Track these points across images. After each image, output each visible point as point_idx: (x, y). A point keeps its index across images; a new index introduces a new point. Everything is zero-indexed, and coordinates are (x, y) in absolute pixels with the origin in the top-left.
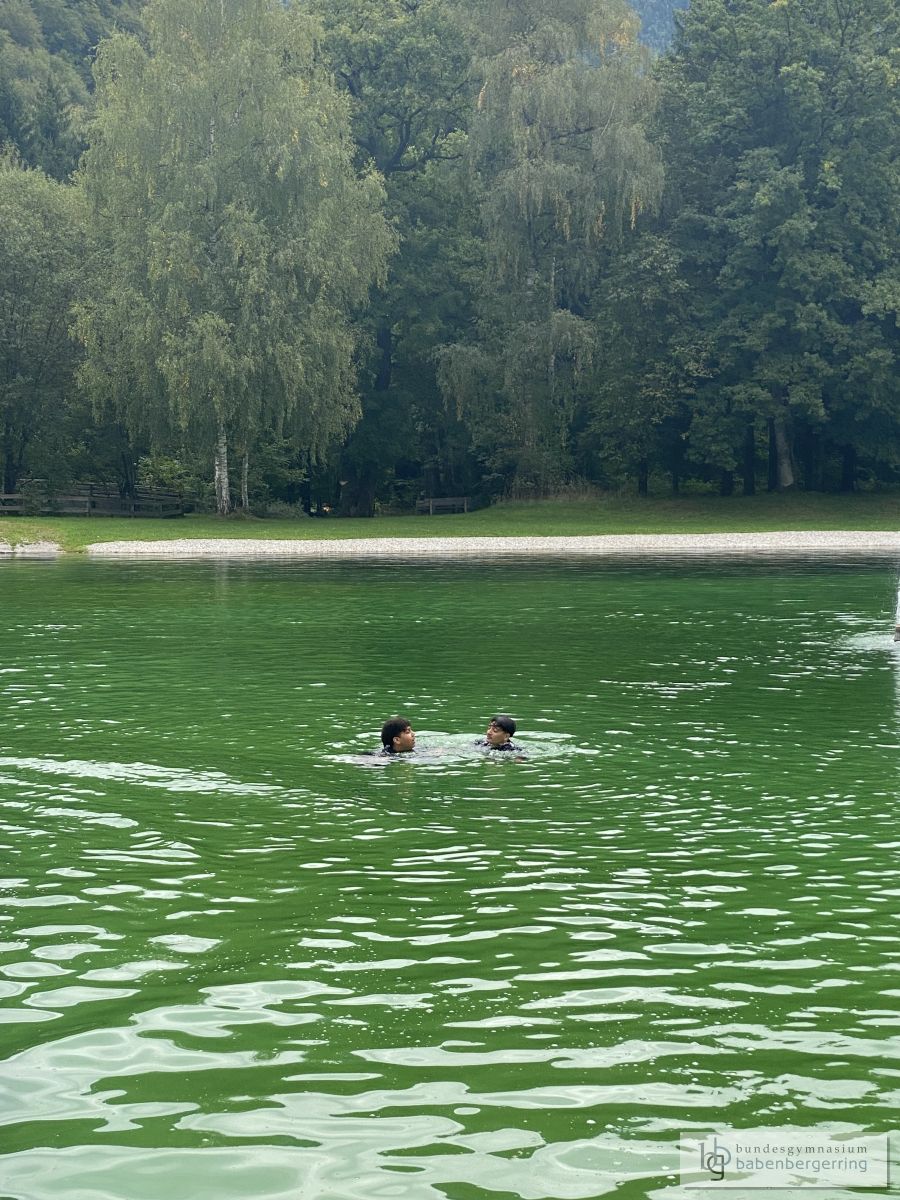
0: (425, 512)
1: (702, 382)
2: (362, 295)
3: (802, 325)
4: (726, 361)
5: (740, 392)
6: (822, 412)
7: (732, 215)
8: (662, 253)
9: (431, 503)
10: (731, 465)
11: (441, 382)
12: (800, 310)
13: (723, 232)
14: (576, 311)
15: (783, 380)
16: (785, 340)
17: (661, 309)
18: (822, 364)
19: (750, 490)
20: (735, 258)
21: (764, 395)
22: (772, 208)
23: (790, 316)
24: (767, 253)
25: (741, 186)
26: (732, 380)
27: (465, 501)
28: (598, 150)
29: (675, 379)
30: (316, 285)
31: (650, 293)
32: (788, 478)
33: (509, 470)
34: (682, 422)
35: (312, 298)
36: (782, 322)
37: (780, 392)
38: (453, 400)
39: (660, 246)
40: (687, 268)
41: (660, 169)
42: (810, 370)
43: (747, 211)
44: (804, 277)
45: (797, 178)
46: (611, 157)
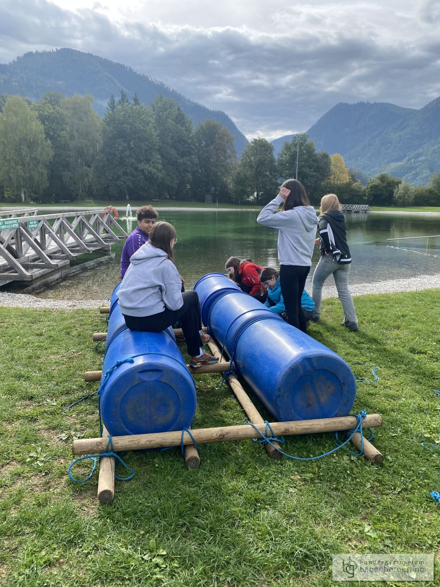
0: (61, 203)
2: (48, 163)
4: (115, 177)
8: (103, 157)
9: (63, 201)
10: (117, 195)
11: (64, 179)
12: (128, 168)
13: (114, 154)
15: (125, 181)
16: (125, 173)
17: (103, 167)
18: (131, 178)
20: (116, 158)
21: (122, 183)
22: (122, 150)
25: (117, 145)
26: (116, 180)
28: (91, 138)
29: (106, 180)
30: (39, 161)
32: (128, 198)
33: (77, 195)
34: (108, 187)
35: (39, 163)
36: (125, 170)
37: (125, 183)
38: (66, 183)
40: (108, 160)
41: (102, 141)
44: (128, 163)
46: (93, 139)
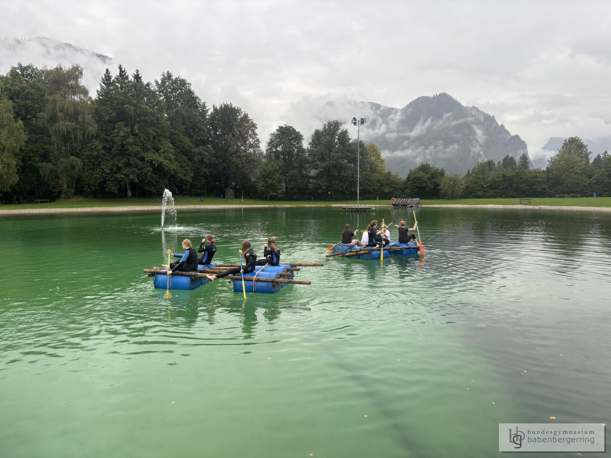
1: (109, 174)
2: (18, 151)
3: (132, 162)
4: (115, 169)
5: (118, 176)
6: (137, 181)
7: (114, 137)
8: (97, 144)
9: (39, 200)
10: (117, 192)
11: (40, 172)
12: (131, 159)
13: (112, 141)
14: (76, 156)
15: (128, 173)
16: (128, 165)
17: (98, 157)
18: (136, 170)
19: (120, 197)
20: (115, 146)
21: (124, 177)
22: (124, 136)
23: (129, 159)
24: (123, 146)
25: (116, 130)
26: (116, 173)
27: (48, 200)
28: (80, 119)
29: (102, 173)
30: (4, 147)
31: (95, 153)
32: (130, 194)
33: (60, 192)
34: (105, 182)
35: (3, 150)
36: (127, 161)
37: (127, 176)
38: (44, 176)
39: (97, 143)
40: (104, 148)
41: (96, 126)
42: (134, 171)
43: (117, 136)
44: (132, 151)
45: (129, 130)
46: (84, 121)
